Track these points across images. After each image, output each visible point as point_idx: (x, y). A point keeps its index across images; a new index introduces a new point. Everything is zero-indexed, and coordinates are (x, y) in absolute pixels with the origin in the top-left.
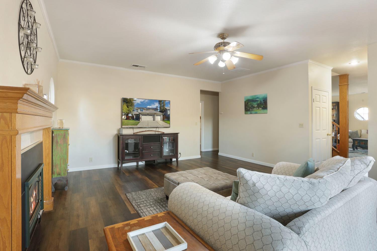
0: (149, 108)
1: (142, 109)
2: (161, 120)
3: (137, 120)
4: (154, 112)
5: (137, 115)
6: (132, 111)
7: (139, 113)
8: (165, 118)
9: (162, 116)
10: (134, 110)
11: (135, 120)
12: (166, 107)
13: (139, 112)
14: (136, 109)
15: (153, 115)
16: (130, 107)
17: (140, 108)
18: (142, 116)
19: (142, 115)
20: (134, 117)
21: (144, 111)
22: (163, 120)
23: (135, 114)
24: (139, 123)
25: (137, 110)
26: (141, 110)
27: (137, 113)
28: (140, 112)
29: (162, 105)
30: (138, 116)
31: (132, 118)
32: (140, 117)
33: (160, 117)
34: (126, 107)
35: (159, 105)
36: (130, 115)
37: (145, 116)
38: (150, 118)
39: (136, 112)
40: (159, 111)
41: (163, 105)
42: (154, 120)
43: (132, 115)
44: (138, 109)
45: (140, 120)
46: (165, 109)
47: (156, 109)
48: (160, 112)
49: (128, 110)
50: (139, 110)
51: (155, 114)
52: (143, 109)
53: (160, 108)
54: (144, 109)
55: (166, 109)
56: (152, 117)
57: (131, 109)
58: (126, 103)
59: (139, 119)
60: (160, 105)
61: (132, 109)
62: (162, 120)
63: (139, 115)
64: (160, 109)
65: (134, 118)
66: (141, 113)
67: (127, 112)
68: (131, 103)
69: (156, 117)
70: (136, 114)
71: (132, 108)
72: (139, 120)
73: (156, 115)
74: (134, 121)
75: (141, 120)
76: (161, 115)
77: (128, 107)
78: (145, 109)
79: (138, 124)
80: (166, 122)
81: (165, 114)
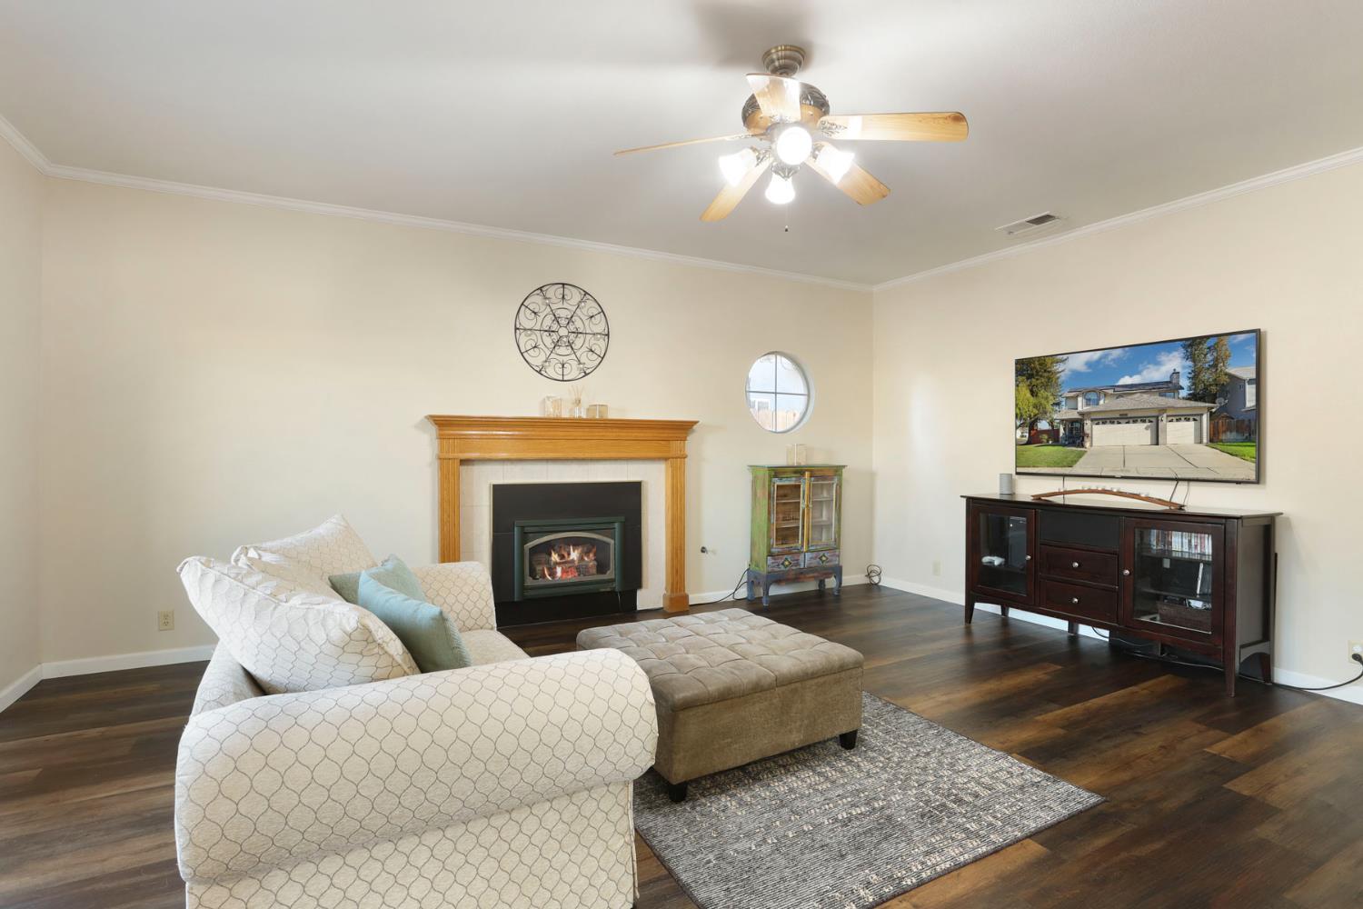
0: (1132, 386)
1: (1093, 396)
2: (1201, 442)
3: (1073, 444)
4: (1155, 401)
5: (1073, 421)
6: (1049, 407)
7: (1082, 414)
8: (1229, 429)
9: (1205, 418)
10: (1058, 404)
11: (1064, 445)
12: (1232, 370)
13: (1080, 409)
14: (1067, 398)
15: (1153, 420)
16: (1042, 393)
17: (1085, 393)
18: (1095, 427)
19: (1092, 420)
20: (1058, 431)
21: (1101, 402)
22: (1214, 439)
23: (1062, 420)
24: (1081, 455)
25: (1071, 403)
26: (1088, 402)
27: (1074, 415)
28: (1086, 409)
29: (1209, 357)
30: (1078, 425)
31: (1053, 435)
32: (1087, 428)
33: (1192, 423)
34: (1029, 395)
35: (1189, 363)
36: (1043, 425)
37: (1108, 427)
38: (1137, 434)
39: (1065, 413)
40: (1183, 393)
41: (1216, 360)
42: (1157, 444)
43: (1051, 423)
44: (1077, 396)
45: (1087, 445)
46: (1224, 379)
47: (1168, 387)
48: (1194, 397)
49: (1035, 406)
50: (1080, 399)
51: (1163, 410)
52: (1100, 392)
53: (1195, 377)
54: (1106, 395)
55: (1232, 377)
56: (1147, 428)
57: (1047, 398)
58: (1028, 379)
59: (1083, 440)
60: (1194, 361)
61: (1051, 398)
62: (1205, 441)
63: (1081, 422)
64: (1194, 384)
65: (1061, 435)
66: (1089, 413)
67: (1032, 414)
68: (1046, 374)
69: (1170, 425)
70: (1067, 420)
71: (1053, 395)
72: (1083, 446)
73: (1168, 416)
74: (1060, 448)
75: (1091, 445)
76: (1202, 415)
77: (1033, 393)
78: (1111, 391)
79: (1076, 462)
80: (1233, 449)
81: (1223, 408)
